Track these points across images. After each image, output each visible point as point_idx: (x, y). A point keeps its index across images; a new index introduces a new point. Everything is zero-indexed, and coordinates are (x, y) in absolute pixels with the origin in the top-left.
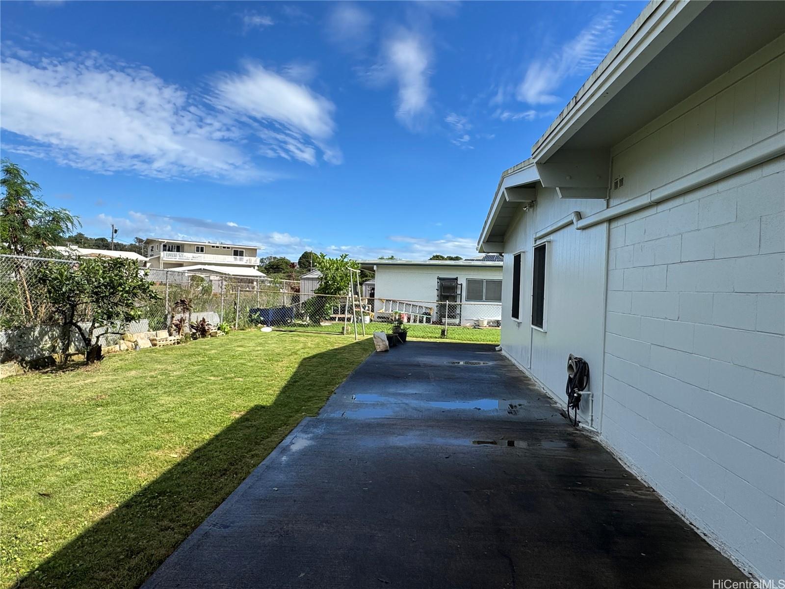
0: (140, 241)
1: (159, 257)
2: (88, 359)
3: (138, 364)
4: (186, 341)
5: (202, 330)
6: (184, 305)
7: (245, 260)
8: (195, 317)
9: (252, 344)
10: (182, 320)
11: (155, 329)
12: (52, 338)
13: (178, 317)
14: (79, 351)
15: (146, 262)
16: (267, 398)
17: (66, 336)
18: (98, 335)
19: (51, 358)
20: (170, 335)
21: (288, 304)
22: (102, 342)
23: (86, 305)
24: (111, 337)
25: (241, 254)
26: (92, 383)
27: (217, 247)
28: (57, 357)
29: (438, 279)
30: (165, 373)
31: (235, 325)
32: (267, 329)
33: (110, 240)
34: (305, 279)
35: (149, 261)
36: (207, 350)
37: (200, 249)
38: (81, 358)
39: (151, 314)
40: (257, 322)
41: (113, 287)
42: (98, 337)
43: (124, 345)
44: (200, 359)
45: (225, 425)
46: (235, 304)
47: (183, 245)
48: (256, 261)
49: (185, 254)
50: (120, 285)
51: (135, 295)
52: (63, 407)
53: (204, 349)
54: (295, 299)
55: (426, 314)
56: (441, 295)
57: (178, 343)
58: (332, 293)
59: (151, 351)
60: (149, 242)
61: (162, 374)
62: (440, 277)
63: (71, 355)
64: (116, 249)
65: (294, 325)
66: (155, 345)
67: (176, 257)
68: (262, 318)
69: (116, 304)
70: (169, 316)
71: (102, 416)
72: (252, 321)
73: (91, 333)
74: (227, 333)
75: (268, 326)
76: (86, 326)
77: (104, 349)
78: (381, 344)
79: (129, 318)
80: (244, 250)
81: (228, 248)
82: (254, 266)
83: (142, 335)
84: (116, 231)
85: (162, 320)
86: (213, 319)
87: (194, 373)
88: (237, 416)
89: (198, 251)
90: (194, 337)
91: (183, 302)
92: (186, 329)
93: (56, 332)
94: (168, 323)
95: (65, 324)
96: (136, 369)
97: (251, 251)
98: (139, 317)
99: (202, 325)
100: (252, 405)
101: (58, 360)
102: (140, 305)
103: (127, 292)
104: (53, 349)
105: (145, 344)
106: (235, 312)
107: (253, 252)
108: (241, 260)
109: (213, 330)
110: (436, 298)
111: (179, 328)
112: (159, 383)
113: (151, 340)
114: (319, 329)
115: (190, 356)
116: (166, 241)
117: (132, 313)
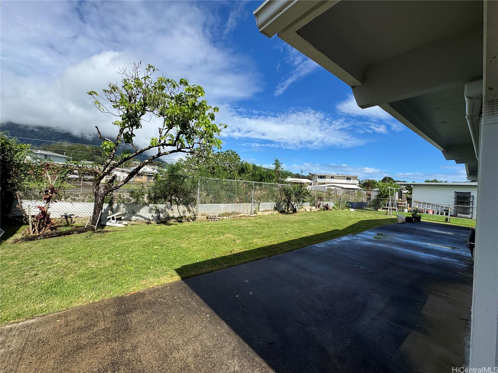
0: (310, 174)
1: (317, 181)
2: (293, 212)
3: (306, 215)
4: (321, 211)
5: (327, 208)
6: (320, 199)
7: (352, 181)
8: (325, 203)
9: (344, 214)
10: (320, 204)
11: (312, 206)
12: (285, 206)
13: (319, 203)
14: (291, 210)
15: (312, 183)
16: (340, 228)
17: (288, 205)
18: (296, 205)
19: (284, 210)
20: (316, 208)
21: (365, 201)
22: (297, 208)
23: (293, 197)
24: (299, 207)
25: (350, 179)
26: (294, 218)
27: (339, 176)
28: (286, 211)
29: (455, 192)
30: (313, 218)
31: (340, 207)
32: (352, 210)
33: (300, 174)
34: (373, 191)
35: (313, 182)
36: (327, 214)
37: (332, 177)
38: (291, 212)
39: (311, 201)
40: (349, 207)
41: (300, 192)
42: (296, 206)
43: (302, 210)
44: (324, 216)
45: (325, 232)
46: (340, 200)
47: (326, 176)
48: (357, 182)
49: (326, 179)
50: (302, 192)
51: (306, 195)
52: (288, 221)
53: (326, 214)
54: (369, 199)
55: (445, 210)
56: (457, 201)
57: (318, 211)
58: (383, 197)
59: (310, 212)
60: (313, 175)
61: (312, 218)
62: (457, 191)
63: (289, 211)
64: (302, 178)
65: (367, 210)
66: (311, 211)
67: (323, 181)
68: (350, 206)
69: (300, 197)
70: (316, 202)
71: (296, 224)
72: (346, 206)
73: (294, 205)
74: (336, 210)
75: (354, 209)
76: (293, 203)
77: (297, 210)
78: (401, 220)
79: (304, 202)
80: (351, 177)
81: (344, 176)
82: (356, 184)
83: (308, 207)
84: (302, 171)
85: (314, 203)
86: (331, 204)
87: (321, 219)
88: (330, 230)
89: (331, 178)
90: (324, 210)
91: (320, 198)
92: (322, 207)
93: (286, 204)
94: (316, 204)
95: (288, 202)
96: (305, 216)
97: (354, 178)
98: (306, 201)
99: (327, 206)
100: (335, 229)
101: (286, 212)
102: (307, 198)
103: (303, 194)
104: (285, 208)
105: (308, 210)
106: (340, 203)
107: (355, 178)
108: (350, 181)
109: (331, 208)
110: (454, 203)
111: (319, 206)
112: (311, 220)
113: (310, 209)
114: (377, 212)
115: (321, 215)
116: (319, 175)
117: (304, 200)
